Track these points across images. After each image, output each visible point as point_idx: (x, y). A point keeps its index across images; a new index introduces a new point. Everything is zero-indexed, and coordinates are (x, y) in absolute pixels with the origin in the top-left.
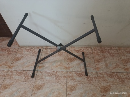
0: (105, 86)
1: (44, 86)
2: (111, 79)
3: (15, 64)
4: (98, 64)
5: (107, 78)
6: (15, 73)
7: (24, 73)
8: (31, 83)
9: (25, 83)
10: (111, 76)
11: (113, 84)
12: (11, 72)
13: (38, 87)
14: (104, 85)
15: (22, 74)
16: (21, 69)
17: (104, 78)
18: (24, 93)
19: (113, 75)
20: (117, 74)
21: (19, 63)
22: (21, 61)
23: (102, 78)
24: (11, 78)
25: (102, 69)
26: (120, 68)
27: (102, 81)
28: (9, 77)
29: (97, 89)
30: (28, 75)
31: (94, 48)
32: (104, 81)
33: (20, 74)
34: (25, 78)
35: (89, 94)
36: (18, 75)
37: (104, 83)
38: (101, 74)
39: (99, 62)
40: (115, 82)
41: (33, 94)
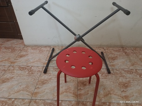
0: (124, 81)
1: (50, 81)
2: (130, 75)
3: (18, 60)
4: (113, 61)
5: (126, 74)
6: (18, 68)
7: (28, 68)
8: (35, 78)
9: (28, 77)
10: (130, 73)
11: (133, 80)
12: (13, 67)
13: (43, 82)
14: (122, 81)
15: (25, 69)
16: (25, 64)
17: (121, 74)
18: (26, 87)
19: (132, 72)
20: (136, 71)
21: (23, 59)
22: (26, 58)
23: (119, 74)
24: (12, 73)
25: (118, 66)
26: (139, 65)
27: (120, 77)
28: (10, 71)
29: (115, 85)
30: (33, 70)
31: (107, 48)
32: (123, 77)
33: (23, 69)
34: (28, 73)
35: (106, 89)
36: (20, 69)
37: (123, 79)
38: (117, 70)
39: (114, 60)
40: (135, 78)
41: (36, 88)
